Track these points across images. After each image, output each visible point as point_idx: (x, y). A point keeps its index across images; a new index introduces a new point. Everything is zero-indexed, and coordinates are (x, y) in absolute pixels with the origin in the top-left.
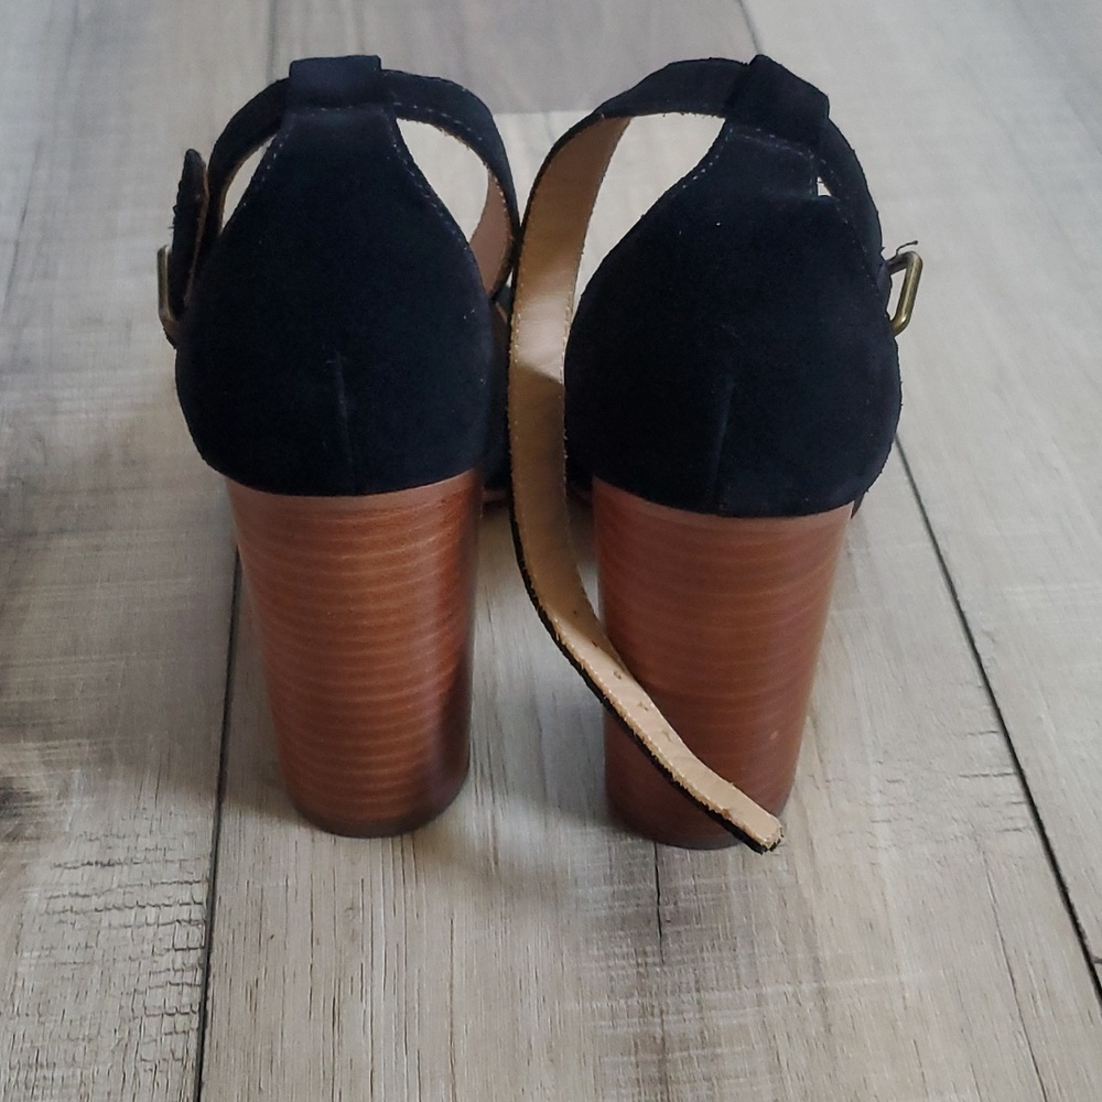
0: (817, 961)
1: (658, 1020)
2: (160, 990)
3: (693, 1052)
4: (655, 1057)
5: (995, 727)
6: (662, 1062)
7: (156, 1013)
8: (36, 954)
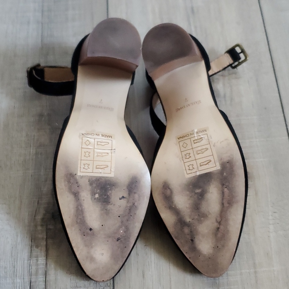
0: (254, 263)
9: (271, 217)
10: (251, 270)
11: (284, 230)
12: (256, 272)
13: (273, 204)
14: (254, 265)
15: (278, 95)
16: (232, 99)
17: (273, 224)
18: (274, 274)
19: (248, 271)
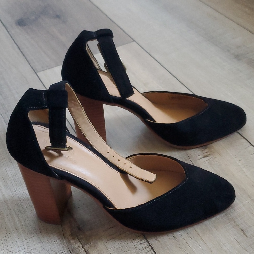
0: (248, 195)
1: (229, 215)
2: (140, 246)
3: (239, 218)
4: (233, 222)
5: (250, 145)
6: (235, 222)
7: (142, 250)
8: (112, 249)
9: (240, 164)
13: (235, 155)
17: (244, 167)
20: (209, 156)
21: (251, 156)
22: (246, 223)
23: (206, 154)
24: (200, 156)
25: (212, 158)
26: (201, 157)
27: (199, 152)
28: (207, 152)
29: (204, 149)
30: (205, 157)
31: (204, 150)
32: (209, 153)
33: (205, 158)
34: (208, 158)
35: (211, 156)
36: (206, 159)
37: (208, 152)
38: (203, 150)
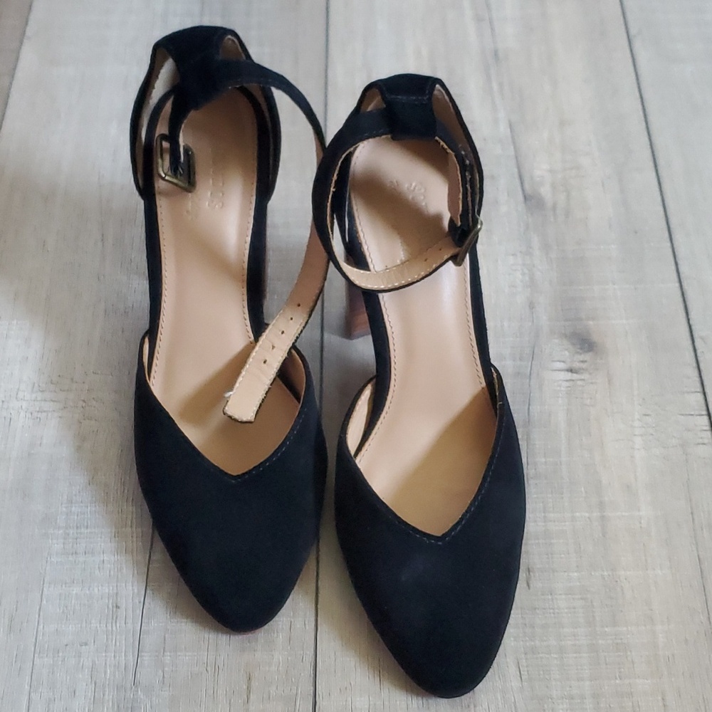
5: (699, 389)
9: (637, 424)
10: (595, 514)
11: (664, 448)
12: (603, 518)
13: (644, 399)
14: (601, 505)
15: (661, 209)
16: (567, 214)
17: (641, 435)
18: (640, 523)
19: (587, 515)
20: (582, 373)
21: (682, 417)
22: (548, 558)
23: (576, 365)
24: (562, 363)
25: (583, 380)
26: (561, 365)
27: (567, 353)
28: (582, 362)
29: (581, 351)
30: (571, 370)
31: (581, 354)
32: (584, 366)
33: (570, 374)
34: (575, 376)
35: (585, 376)
36: (569, 376)
37: (586, 361)
38: (578, 353)
